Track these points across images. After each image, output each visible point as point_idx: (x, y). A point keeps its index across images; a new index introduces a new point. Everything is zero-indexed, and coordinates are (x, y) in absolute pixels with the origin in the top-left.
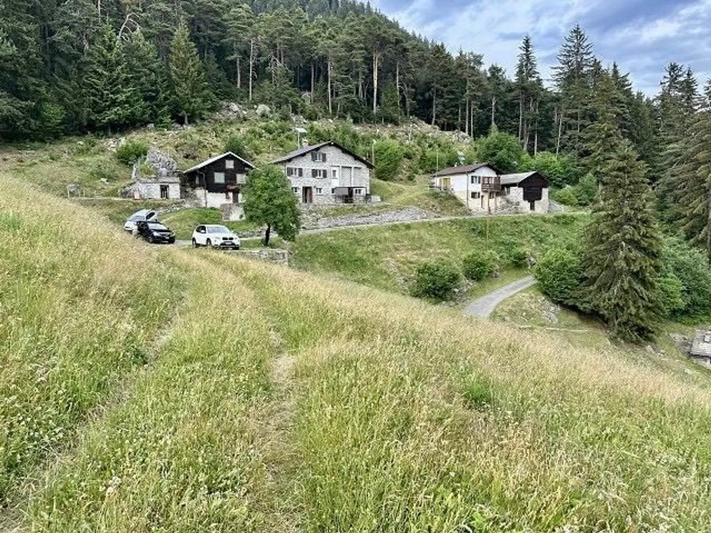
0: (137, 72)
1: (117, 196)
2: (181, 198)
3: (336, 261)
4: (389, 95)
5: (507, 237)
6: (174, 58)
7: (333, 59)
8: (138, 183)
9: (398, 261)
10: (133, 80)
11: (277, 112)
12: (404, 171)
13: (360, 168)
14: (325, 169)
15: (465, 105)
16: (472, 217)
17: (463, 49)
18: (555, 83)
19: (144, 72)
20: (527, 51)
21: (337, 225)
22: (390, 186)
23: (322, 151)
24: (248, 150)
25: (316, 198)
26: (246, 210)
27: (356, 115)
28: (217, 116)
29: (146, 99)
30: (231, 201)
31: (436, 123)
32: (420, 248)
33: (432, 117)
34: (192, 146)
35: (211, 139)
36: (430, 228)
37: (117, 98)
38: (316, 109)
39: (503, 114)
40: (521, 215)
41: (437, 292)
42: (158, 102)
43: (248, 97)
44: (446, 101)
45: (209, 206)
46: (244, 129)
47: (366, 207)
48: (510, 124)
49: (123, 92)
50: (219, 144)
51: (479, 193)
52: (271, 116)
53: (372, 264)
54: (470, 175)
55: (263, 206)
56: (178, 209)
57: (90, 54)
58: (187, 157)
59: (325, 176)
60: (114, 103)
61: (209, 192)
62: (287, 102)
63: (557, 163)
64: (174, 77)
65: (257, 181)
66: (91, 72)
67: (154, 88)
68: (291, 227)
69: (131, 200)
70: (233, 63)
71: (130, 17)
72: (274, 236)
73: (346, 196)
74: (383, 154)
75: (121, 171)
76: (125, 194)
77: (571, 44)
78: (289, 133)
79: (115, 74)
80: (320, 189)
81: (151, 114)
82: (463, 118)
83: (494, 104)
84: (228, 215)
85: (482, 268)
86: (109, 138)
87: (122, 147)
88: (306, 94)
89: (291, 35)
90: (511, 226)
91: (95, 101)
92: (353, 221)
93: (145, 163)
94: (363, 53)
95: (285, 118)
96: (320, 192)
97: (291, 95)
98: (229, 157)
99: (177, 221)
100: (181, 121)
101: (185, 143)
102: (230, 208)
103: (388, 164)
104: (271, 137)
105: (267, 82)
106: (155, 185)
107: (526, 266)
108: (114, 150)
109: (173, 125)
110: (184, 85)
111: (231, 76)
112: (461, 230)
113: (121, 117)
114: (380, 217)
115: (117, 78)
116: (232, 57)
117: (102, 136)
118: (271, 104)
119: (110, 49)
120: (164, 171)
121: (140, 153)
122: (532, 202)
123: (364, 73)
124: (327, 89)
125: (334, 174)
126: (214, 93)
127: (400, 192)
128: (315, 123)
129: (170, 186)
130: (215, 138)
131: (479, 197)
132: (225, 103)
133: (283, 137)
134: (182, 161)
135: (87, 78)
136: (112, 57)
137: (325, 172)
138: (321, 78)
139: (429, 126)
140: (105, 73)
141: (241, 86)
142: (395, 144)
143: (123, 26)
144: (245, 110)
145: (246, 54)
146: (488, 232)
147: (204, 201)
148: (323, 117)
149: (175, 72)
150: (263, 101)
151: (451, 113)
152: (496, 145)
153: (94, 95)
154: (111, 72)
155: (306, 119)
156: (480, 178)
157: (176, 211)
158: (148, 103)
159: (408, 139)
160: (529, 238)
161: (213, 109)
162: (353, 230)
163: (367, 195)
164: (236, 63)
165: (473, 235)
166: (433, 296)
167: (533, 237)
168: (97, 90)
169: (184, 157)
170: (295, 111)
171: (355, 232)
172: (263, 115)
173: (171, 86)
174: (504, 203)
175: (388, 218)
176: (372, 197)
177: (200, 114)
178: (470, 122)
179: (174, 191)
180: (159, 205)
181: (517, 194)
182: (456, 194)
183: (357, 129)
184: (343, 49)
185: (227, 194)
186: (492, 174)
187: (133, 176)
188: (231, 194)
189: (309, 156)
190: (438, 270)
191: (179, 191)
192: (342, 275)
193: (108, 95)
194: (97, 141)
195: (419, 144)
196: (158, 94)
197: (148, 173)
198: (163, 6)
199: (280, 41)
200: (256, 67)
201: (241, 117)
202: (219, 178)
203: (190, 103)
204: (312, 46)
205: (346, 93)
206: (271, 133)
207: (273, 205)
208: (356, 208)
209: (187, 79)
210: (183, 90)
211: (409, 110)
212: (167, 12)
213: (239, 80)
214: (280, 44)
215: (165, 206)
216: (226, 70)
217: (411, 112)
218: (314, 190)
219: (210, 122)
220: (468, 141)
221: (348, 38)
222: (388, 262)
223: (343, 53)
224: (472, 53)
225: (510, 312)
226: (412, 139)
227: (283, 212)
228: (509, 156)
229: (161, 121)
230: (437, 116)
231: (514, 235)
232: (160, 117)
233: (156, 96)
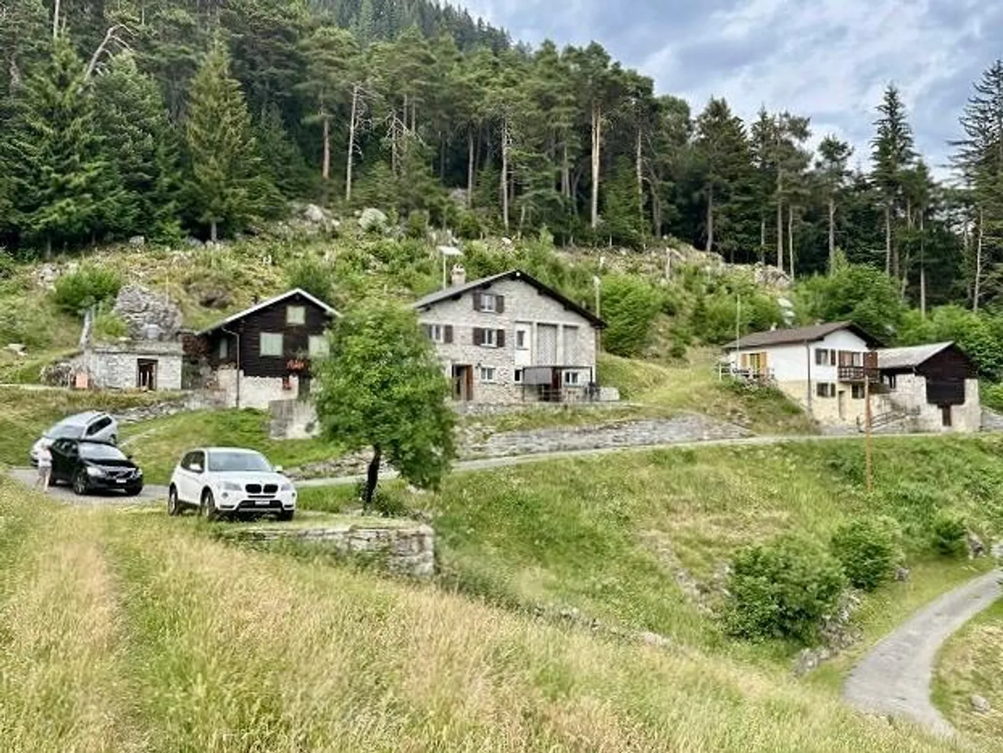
0: (114, 131)
1: (38, 381)
2: (183, 387)
3: (533, 539)
4: (624, 192)
5: (912, 486)
6: (195, 109)
7: (513, 124)
8: (87, 353)
9: (676, 539)
10: (105, 148)
11: (398, 223)
12: (659, 338)
13: (575, 328)
14: (501, 327)
15: (776, 213)
16: (822, 437)
17: (766, 110)
18: (959, 171)
19: (130, 132)
20: (892, 113)
21: (528, 450)
22: (640, 368)
23: (497, 289)
24: (338, 290)
25: (482, 391)
26: (321, 412)
27: (557, 228)
28: (280, 227)
29: (129, 186)
30: (294, 394)
31: (714, 249)
32: (723, 508)
33: (707, 237)
34: (220, 281)
35: (263, 269)
36: (735, 461)
37: (68, 182)
38: (479, 220)
39: (851, 232)
40: (930, 435)
41: (788, 624)
42: (155, 193)
43: (343, 194)
44: (735, 207)
45: (242, 406)
46: (332, 254)
47: (592, 410)
48: (865, 252)
49: (83, 169)
50: (278, 279)
51: (833, 386)
52: (388, 230)
53: (618, 546)
54: (813, 348)
55: (366, 400)
56: (172, 412)
57: (21, 94)
58: (208, 303)
59: (501, 343)
60: (61, 190)
61: (245, 375)
62: (420, 204)
63: (983, 329)
64: (193, 144)
65: (353, 340)
66: (19, 129)
67: (149, 164)
68: (431, 454)
69: (66, 389)
70: (317, 129)
71: (113, 33)
72: (388, 474)
73: (547, 386)
74: (618, 301)
75: (59, 329)
76: (56, 377)
77: (989, 97)
78: (423, 261)
79: (68, 133)
80: (490, 371)
81: (139, 218)
82: (772, 239)
83: (832, 213)
84: (284, 425)
85: (878, 558)
86: (45, 262)
87: (68, 279)
88: (458, 193)
89: (432, 79)
90: (915, 459)
91: (21, 187)
92: (564, 442)
93: (113, 312)
94: (574, 112)
95: (417, 233)
96: (490, 377)
97: (428, 191)
98: (296, 300)
99: (165, 438)
100: (204, 236)
101: (206, 276)
102: (290, 410)
103: (630, 324)
104: (386, 268)
105: (381, 167)
106: (127, 358)
107: (964, 553)
108: (52, 287)
109: (186, 240)
110: (212, 160)
111: (313, 156)
112: (807, 467)
113: (74, 219)
114: (622, 434)
115: (74, 140)
116: (316, 118)
117: (30, 259)
118: (389, 208)
119: (63, 83)
120: (152, 329)
121: (104, 292)
122: (946, 408)
123: (572, 149)
124: (499, 180)
125: (521, 342)
126: (277, 186)
127: (658, 381)
128: (475, 243)
129: (162, 361)
130: (271, 269)
131: (833, 394)
132: (296, 205)
133: (410, 268)
134: (197, 312)
135: (10, 141)
136: (66, 99)
137: (501, 334)
138: (488, 161)
139: (704, 255)
140: (48, 130)
141: (330, 174)
142: (641, 283)
143: (100, 49)
144: (337, 219)
145: (342, 113)
146: (868, 471)
147: (234, 395)
148: (491, 234)
149: (198, 137)
150: (373, 202)
151: (745, 230)
152: (849, 291)
153: (22, 174)
154: (62, 129)
155: (457, 237)
156: (833, 352)
157: (168, 416)
158: (134, 195)
159: (664, 276)
160: (958, 487)
161: (271, 215)
162: (567, 463)
163: (591, 384)
164: (322, 129)
165: (834, 479)
166: (778, 633)
167: (967, 486)
168: (28, 163)
169: (202, 303)
170: (436, 223)
171: (574, 468)
172: (372, 229)
173: (184, 161)
174: (888, 409)
175: (641, 436)
176: (602, 389)
177: (244, 221)
178: (786, 248)
179: (169, 374)
180: (130, 403)
181: (912, 389)
182: (782, 388)
183: (561, 256)
184: (534, 105)
185: (286, 381)
186: (859, 346)
187: (83, 340)
188: (294, 381)
189: (468, 301)
190: (787, 567)
191: (179, 372)
192: (553, 577)
193: (49, 173)
194: (18, 268)
195: (688, 286)
196: (157, 175)
197: (117, 332)
198: (182, 14)
199: (408, 88)
200: (361, 140)
201: (328, 229)
202: (271, 344)
203: (223, 198)
204: (471, 101)
205: (538, 187)
206: (387, 262)
207: (389, 399)
208: (569, 411)
209: (219, 149)
210: (210, 169)
211: (659, 224)
212: (189, 25)
213: (326, 163)
214: (409, 95)
215: (144, 406)
216: (302, 145)
217: (662, 227)
218: (477, 374)
219: (263, 239)
220: (786, 284)
221: (543, 83)
222: (654, 539)
223: (533, 111)
224: (787, 115)
225: (978, 679)
226: (671, 278)
227: (414, 416)
228: (880, 313)
229: (159, 232)
230: (715, 238)
231: (926, 480)
232: (159, 223)
233: (154, 179)
